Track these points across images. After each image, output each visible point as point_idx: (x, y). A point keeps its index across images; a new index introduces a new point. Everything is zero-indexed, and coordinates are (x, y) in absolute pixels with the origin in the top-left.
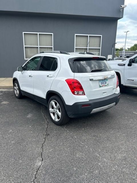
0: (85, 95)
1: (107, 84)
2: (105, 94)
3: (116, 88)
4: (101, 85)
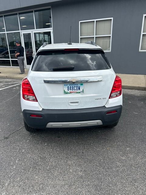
0: (37, 101)
1: (81, 90)
2: (77, 104)
3: (109, 98)
4: (66, 91)
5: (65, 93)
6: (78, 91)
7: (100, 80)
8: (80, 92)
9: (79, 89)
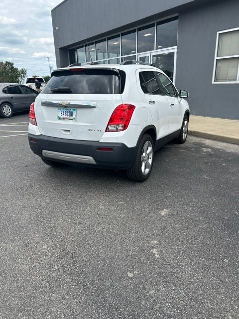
0: (37, 125)
1: (74, 116)
3: (106, 131)
4: (60, 116)
5: (59, 118)
6: (71, 118)
7: (91, 104)
8: (72, 119)
9: (72, 114)
